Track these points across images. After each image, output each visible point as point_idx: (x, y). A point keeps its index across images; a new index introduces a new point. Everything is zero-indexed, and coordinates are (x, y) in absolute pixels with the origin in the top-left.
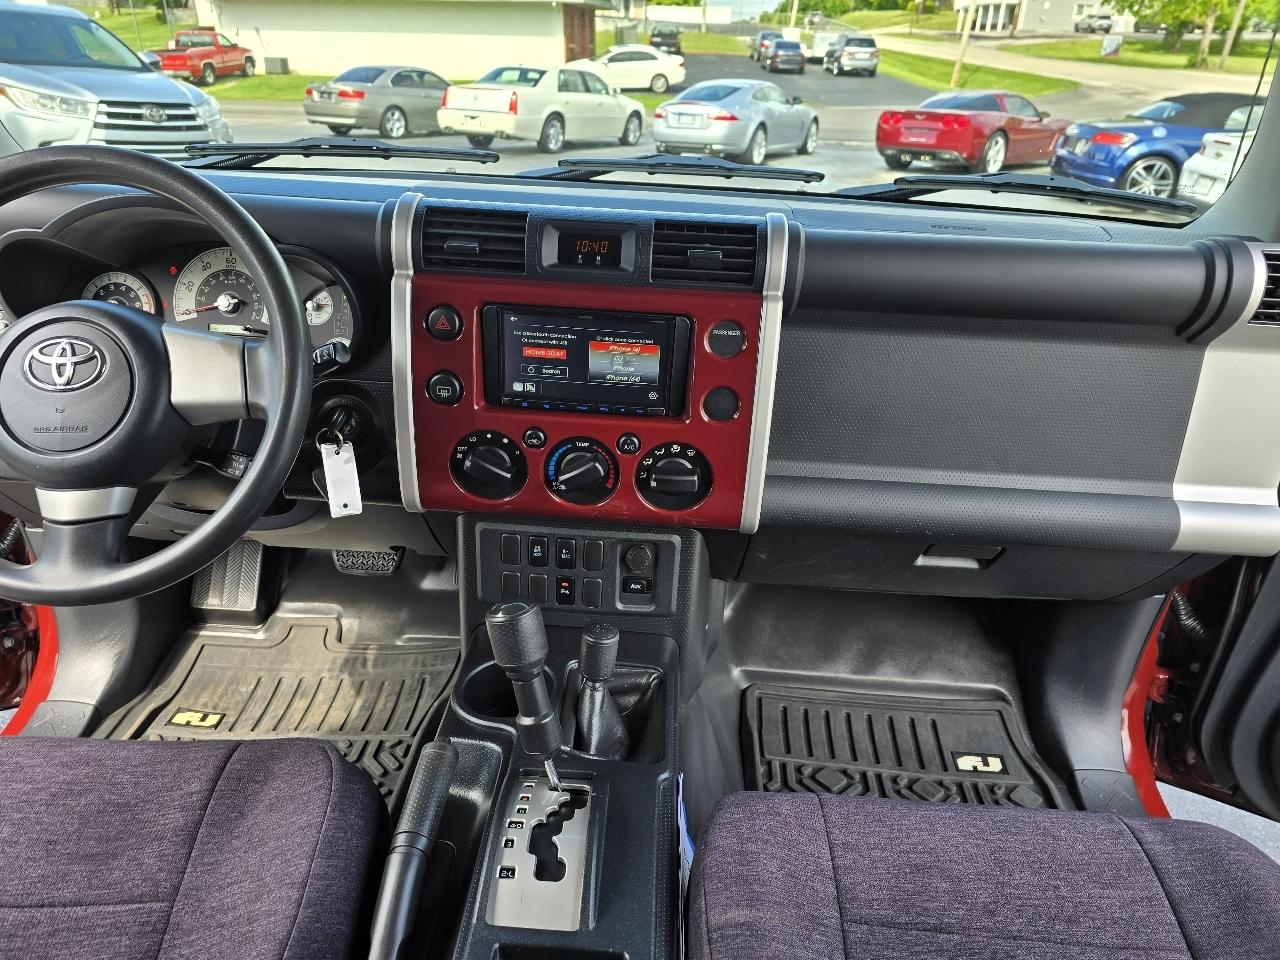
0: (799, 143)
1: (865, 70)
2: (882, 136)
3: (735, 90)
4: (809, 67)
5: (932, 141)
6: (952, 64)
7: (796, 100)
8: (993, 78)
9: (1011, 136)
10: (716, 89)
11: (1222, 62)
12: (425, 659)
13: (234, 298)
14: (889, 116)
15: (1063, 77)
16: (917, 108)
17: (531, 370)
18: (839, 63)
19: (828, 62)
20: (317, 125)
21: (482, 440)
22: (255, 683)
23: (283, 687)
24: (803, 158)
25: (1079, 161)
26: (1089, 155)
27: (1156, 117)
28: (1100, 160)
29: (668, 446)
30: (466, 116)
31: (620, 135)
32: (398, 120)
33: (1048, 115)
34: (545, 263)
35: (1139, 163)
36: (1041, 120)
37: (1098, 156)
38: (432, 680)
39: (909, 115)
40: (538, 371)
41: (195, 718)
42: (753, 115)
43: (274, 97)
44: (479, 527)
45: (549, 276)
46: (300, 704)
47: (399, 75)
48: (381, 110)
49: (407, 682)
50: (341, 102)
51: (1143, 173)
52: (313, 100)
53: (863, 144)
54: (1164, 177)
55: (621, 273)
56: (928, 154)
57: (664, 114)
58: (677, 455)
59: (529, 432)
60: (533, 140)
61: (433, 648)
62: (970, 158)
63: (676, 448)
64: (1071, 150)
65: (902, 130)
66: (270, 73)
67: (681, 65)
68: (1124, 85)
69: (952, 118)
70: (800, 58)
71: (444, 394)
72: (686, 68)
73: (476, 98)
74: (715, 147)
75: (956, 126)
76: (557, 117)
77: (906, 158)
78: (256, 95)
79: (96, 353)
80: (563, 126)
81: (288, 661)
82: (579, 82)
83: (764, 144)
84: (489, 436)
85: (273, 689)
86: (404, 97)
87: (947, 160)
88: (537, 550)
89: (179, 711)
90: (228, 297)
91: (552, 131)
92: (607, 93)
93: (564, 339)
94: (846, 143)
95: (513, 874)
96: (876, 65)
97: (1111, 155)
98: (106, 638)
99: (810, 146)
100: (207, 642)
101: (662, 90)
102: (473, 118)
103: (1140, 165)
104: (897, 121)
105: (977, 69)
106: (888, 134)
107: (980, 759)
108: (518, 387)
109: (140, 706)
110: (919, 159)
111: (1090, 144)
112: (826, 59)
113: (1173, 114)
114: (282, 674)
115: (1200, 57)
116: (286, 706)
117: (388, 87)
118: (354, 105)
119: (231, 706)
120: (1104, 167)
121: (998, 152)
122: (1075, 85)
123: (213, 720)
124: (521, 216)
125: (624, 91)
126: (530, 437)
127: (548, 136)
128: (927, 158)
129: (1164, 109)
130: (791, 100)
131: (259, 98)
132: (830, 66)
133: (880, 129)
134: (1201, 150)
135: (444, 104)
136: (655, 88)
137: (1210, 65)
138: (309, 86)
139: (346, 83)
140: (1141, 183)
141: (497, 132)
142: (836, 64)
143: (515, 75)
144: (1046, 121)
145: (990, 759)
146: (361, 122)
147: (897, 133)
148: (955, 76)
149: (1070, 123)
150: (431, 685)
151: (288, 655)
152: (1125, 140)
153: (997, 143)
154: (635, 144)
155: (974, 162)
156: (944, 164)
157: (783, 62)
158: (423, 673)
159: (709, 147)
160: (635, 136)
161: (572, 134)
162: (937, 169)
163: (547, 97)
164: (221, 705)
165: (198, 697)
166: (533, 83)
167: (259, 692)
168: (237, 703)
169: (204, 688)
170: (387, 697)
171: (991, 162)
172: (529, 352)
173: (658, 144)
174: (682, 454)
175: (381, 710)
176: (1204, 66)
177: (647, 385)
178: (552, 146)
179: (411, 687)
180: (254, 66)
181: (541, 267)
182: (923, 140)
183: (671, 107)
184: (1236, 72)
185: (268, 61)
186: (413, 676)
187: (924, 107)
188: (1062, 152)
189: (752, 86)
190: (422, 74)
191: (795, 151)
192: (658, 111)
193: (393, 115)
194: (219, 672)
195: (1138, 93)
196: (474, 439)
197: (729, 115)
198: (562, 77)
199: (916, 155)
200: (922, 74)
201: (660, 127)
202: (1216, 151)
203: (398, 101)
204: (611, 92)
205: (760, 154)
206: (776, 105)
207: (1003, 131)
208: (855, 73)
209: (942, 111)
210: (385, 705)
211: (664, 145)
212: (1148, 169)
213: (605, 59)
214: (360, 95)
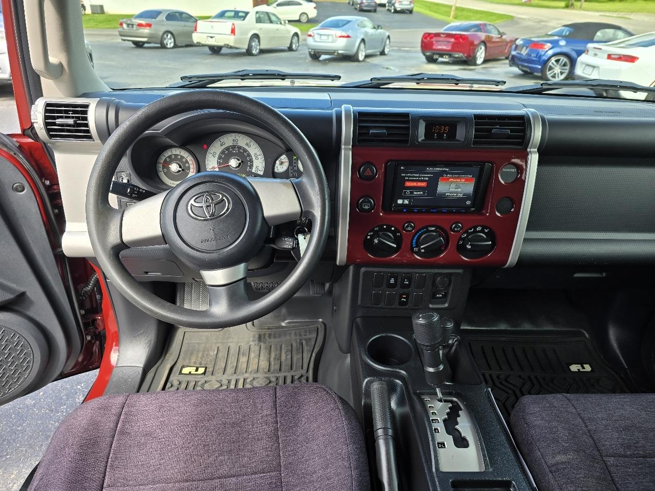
0: (381, 49)
1: (408, 10)
2: (424, 45)
3: (349, 22)
4: (379, 9)
5: (449, 48)
6: (451, 7)
7: (378, 27)
8: (471, 14)
9: (488, 45)
10: (338, 21)
11: (581, 5)
12: (300, 332)
13: (239, 160)
14: (427, 35)
15: (505, 13)
16: (441, 30)
17: (408, 193)
18: (394, 7)
19: (388, 6)
20: (127, 42)
21: (381, 229)
22: (216, 350)
23: (232, 351)
24: (383, 57)
25: (523, 58)
26: (528, 54)
27: (559, 34)
28: (534, 57)
29: (475, 227)
30: (208, 37)
31: (289, 45)
32: (170, 39)
33: (505, 34)
34: (420, 140)
35: (553, 58)
36: (501, 37)
37: (532, 55)
38: (307, 342)
39: (438, 35)
40: (412, 193)
41: (193, 370)
42: (358, 35)
43: (98, 26)
44: (363, 270)
45: (421, 146)
46: (243, 360)
47: (169, 14)
48: (161, 33)
49: (293, 344)
50: (138, 30)
51: (555, 63)
52: (123, 28)
53: (411, 49)
54: (565, 65)
55: (457, 142)
56: (447, 54)
57: (312, 35)
58: (479, 232)
59: (406, 225)
60: (244, 49)
61: (303, 326)
62: (469, 56)
63: (479, 229)
64: (519, 52)
65: (434, 42)
66: (94, 13)
67: (315, 8)
68: (536, 17)
69: (459, 36)
70: (374, 4)
71: (366, 207)
72: (317, 10)
73: (212, 27)
74: (340, 52)
75: (461, 40)
76: (256, 36)
77: (435, 57)
78: (89, 26)
79: (224, 198)
80: (259, 41)
81: (230, 338)
82: (266, 18)
83: (364, 50)
84: (385, 227)
85: (227, 352)
86: (174, 26)
87: (456, 58)
88: (392, 281)
89: (183, 367)
90: (233, 160)
91: (253, 44)
92: (281, 23)
93: (427, 177)
94: (403, 49)
95: (444, 445)
96: (413, 7)
97: (539, 55)
98: (143, 333)
99: (386, 51)
100: (187, 330)
101: (305, 21)
102: (212, 37)
103: (553, 59)
104: (432, 38)
105: (462, 9)
106: (427, 44)
107: (580, 365)
108: (400, 202)
109: (161, 366)
110: (443, 57)
111: (528, 49)
112: (387, 4)
113: (567, 34)
114: (229, 345)
115: (570, 2)
116: (236, 361)
117: (164, 21)
118: (146, 31)
119: (208, 363)
120: (536, 60)
121: (482, 53)
122: (512, 17)
123: (201, 370)
124: (406, 115)
125: (289, 21)
126: (407, 226)
127: (252, 47)
128: (447, 57)
129: (563, 31)
130: (376, 27)
131: (90, 27)
132: (390, 8)
133: (422, 42)
134: (586, 52)
135: (196, 30)
136: (302, 20)
137: (575, 7)
138: (121, 21)
139: (141, 19)
140: (553, 68)
141: (225, 45)
142: (393, 7)
143: (232, 14)
144: (504, 37)
145: (585, 365)
146: (149, 41)
147: (431, 44)
148: (452, 13)
149: (517, 39)
150: (307, 346)
151: (229, 334)
152: (546, 47)
153: (481, 48)
154: (295, 51)
155: (470, 58)
156: (455, 59)
157: (366, 6)
158: (301, 340)
159: (336, 52)
160: (296, 46)
161: (264, 45)
162: (451, 62)
163: (250, 26)
164: (203, 362)
165: (190, 359)
166: (242, 19)
167: (220, 355)
168: (211, 361)
169: (192, 354)
170: (286, 353)
171: (478, 59)
172: (408, 184)
173: (310, 50)
174: (482, 231)
175: (286, 360)
176: (572, 7)
177: (467, 197)
178: (254, 52)
179: (297, 347)
180: (85, 10)
181: (418, 141)
182: (444, 47)
183: (314, 30)
184: (588, 10)
185: (92, 7)
186: (296, 342)
187: (445, 30)
188: (514, 53)
189: (357, 20)
190: (181, 13)
191: (379, 53)
192: (309, 33)
193: (167, 36)
194: (197, 346)
195: (543, 21)
196: (377, 229)
197: (346, 35)
198: (258, 15)
199: (441, 55)
200: (436, 12)
201: (310, 41)
202: (594, 53)
203: (170, 29)
204: (283, 22)
205: (362, 55)
206: (369, 29)
207: (484, 42)
208: (402, 12)
209: (454, 32)
210: (286, 357)
211: (313, 51)
212: (557, 61)
213: (275, 5)
214: (149, 25)
